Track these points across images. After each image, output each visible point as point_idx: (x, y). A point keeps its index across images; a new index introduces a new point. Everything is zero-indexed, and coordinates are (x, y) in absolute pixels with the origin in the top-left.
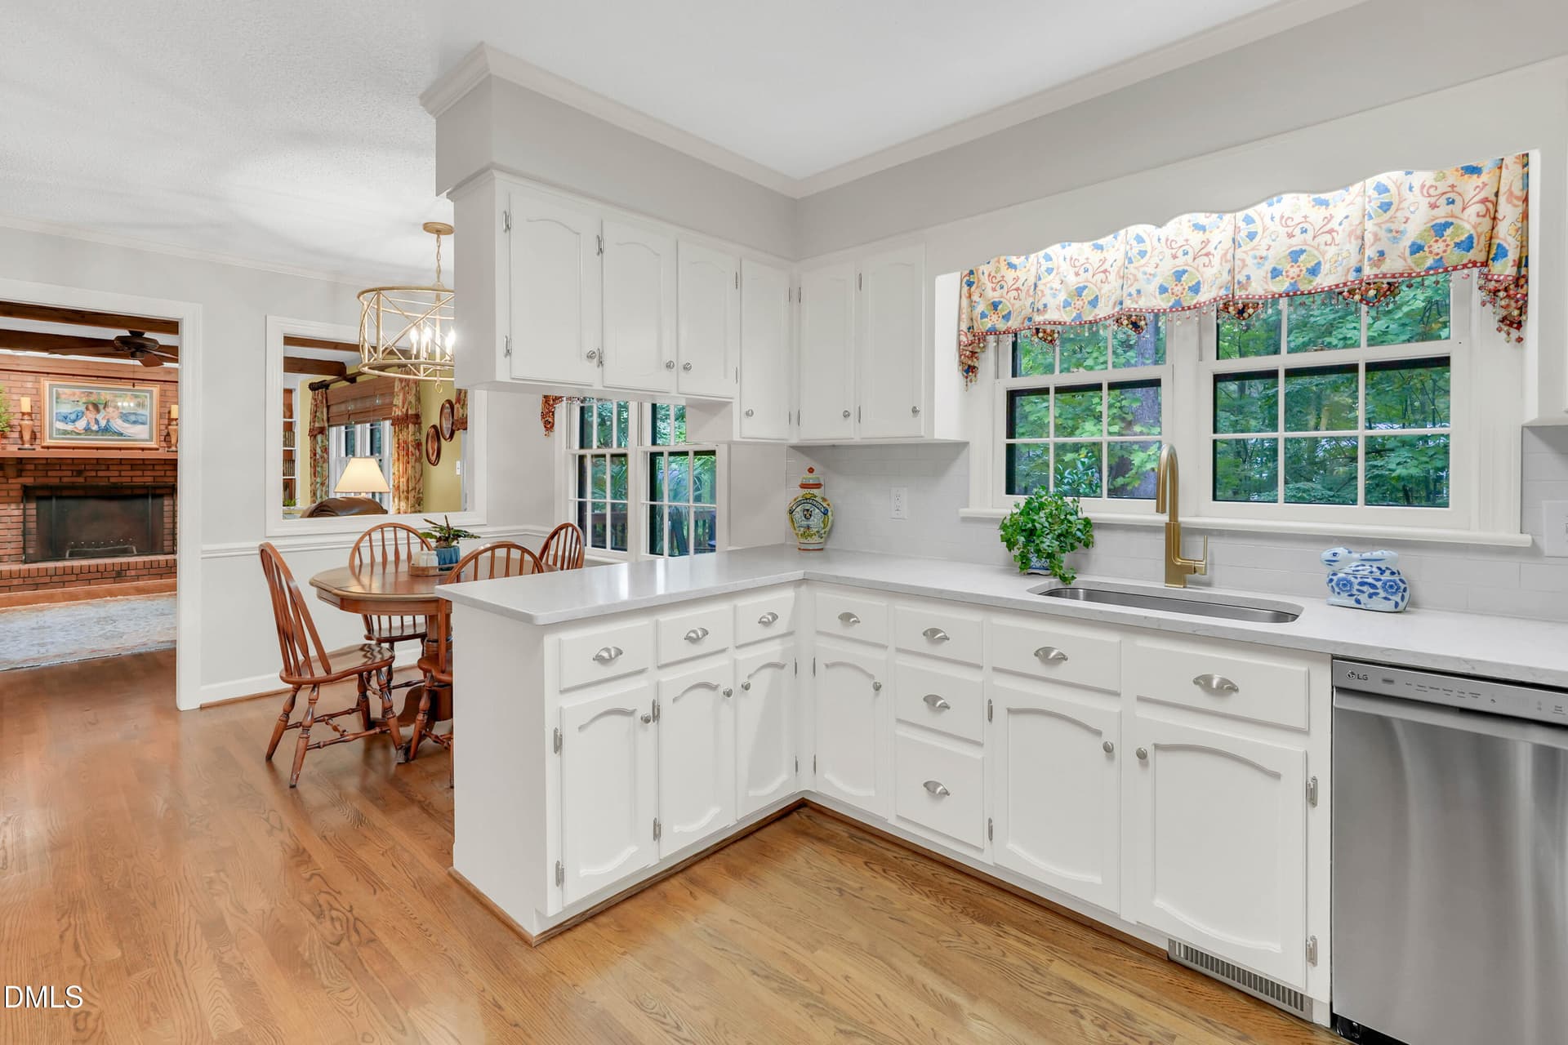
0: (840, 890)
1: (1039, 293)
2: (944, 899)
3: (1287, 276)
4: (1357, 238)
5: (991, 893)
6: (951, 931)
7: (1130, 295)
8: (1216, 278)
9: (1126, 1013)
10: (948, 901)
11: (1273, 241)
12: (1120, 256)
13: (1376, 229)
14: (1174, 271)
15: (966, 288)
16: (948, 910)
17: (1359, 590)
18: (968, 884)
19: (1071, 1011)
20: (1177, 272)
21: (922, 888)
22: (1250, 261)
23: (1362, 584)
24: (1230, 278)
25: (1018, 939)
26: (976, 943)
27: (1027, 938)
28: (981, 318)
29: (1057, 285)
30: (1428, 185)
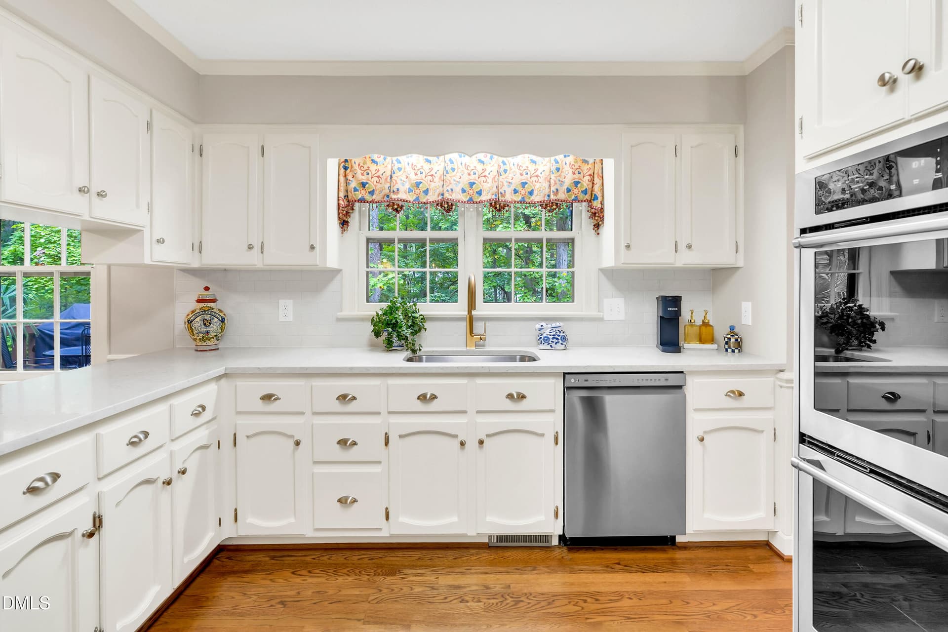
0: (282, 603)
1: (394, 182)
2: (360, 572)
3: (521, 194)
4: (548, 181)
5: (386, 554)
6: (375, 591)
7: (448, 191)
8: (490, 189)
9: (485, 586)
10: (363, 572)
11: (514, 175)
12: (441, 168)
13: (555, 179)
14: (469, 182)
15: (342, 170)
16: (365, 578)
17: (552, 341)
18: (371, 554)
19: (461, 602)
20: (471, 182)
21: (342, 571)
22: (505, 184)
23: (553, 338)
24: (497, 190)
25: (415, 575)
26: (393, 590)
27: (419, 571)
28: (354, 191)
29: (404, 178)
30: (572, 164)
